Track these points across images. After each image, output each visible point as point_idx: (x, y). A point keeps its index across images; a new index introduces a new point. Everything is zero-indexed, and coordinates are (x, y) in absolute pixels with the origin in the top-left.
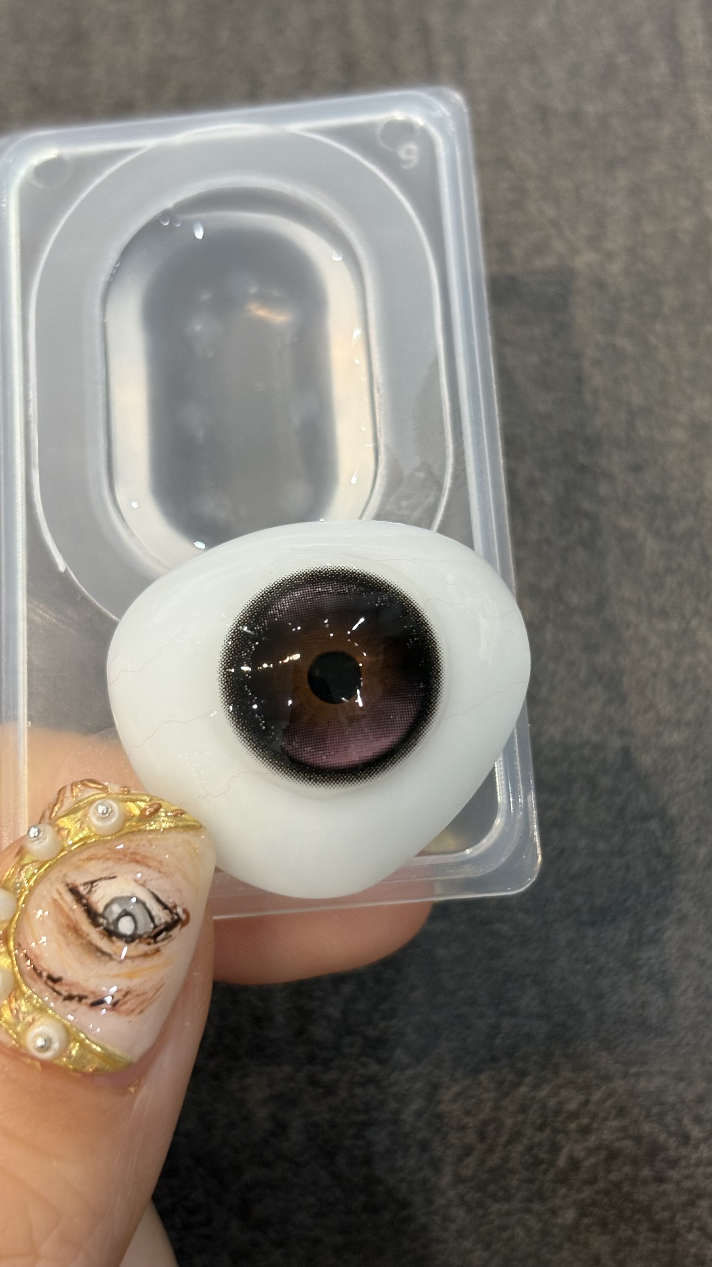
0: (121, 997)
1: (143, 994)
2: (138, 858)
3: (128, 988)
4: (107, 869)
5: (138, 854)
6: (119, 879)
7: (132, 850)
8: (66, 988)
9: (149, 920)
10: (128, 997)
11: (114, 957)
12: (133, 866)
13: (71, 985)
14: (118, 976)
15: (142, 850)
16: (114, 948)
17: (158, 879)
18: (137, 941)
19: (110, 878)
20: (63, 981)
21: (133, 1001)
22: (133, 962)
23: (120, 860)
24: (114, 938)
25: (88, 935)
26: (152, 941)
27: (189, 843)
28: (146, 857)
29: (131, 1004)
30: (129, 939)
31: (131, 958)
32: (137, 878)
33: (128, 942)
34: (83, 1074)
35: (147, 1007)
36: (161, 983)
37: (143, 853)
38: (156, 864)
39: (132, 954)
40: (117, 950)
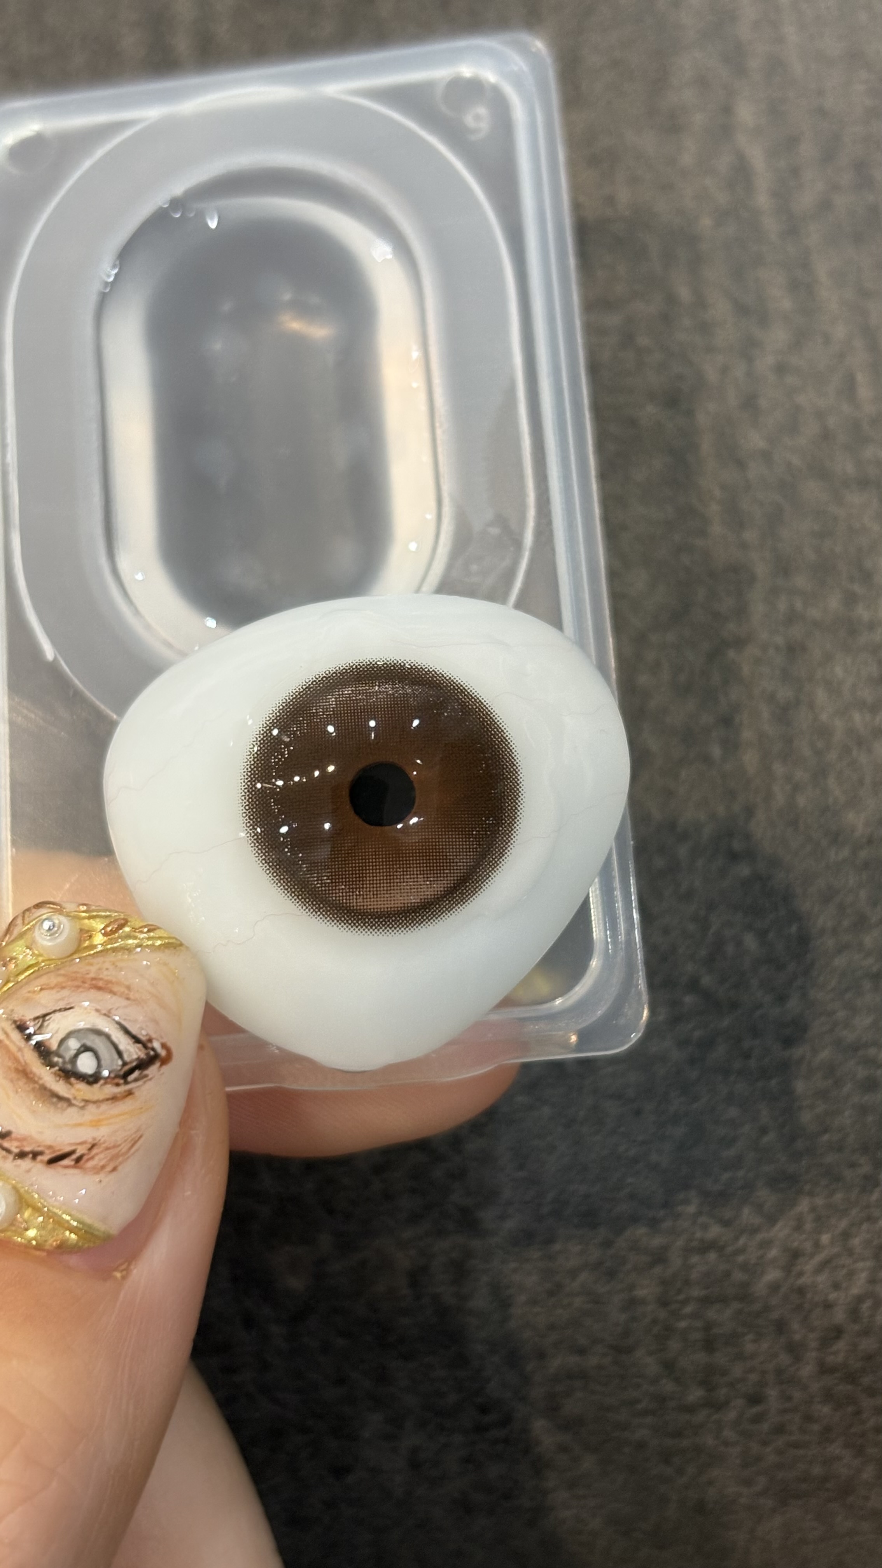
0: (85, 1151)
1: (115, 1147)
6: (76, 1009)
7: (92, 975)
9: (116, 1056)
11: (74, 1102)
12: (95, 994)
13: (23, 1140)
14: (80, 1125)
18: (101, 1082)
20: (13, 1136)
21: (102, 1156)
22: (98, 1107)
27: (165, 964)
28: (109, 982)
29: (100, 1160)
30: (91, 1079)
31: (95, 1102)
32: (99, 1007)
33: (90, 1083)
34: (50, 1253)
35: (121, 1163)
36: (139, 1134)
37: (106, 978)
38: (122, 989)
39: (95, 1098)
40: (77, 1094)
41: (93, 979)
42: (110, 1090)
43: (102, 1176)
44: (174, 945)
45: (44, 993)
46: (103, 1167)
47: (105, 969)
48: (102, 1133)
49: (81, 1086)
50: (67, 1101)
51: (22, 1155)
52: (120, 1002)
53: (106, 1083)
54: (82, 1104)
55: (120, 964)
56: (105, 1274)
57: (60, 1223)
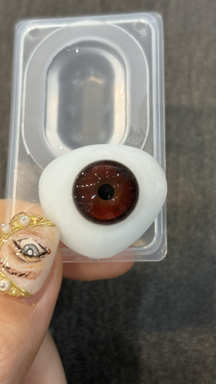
1: (35, 273)
9: (37, 251)
11: (26, 262)
14: (27, 267)
18: (33, 257)
20: (11, 269)
21: (32, 275)
25: (18, 255)
27: (51, 230)
28: (37, 233)
29: (31, 276)
30: (31, 256)
31: (31, 262)
32: (34, 239)
34: (17, 298)
35: (36, 277)
36: (41, 271)
37: (36, 232)
38: (40, 235)
39: (31, 261)
40: (27, 260)
41: (33, 232)
42: (35, 259)
43: (31, 280)
44: (53, 225)
45: (21, 234)
46: (32, 278)
47: (36, 230)
48: (33, 270)
49: (28, 258)
50: (25, 261)
51: (13, 274)
52: (39, 238)
53: (34, 258)
54: (28, 262)
55: (40, 229)
56: (30, 304)
57: (21, 291)
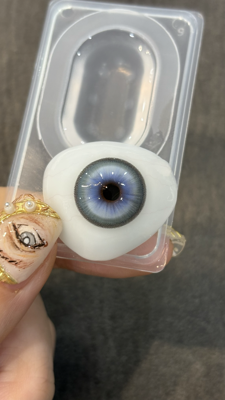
0: (19, 262)
1: (26, 263)
2: (37, 222)
3: (22, 260)
4: (26, 222)
5: (37, 221)
6: (29, 226)
7: (35, 219)
8: (3, 254)
9: (34, 241)
10: (21, 263)
11: (20, 249)
12: (34, 224)
13: (5, 254)
14: (19, 255)
15: (38, 220)
16: (21, 246)
17: (41, 230)
18: (29, 247)
19: (26, 225)
20: (3, 252)
21: (22, 264)
22: (25, 253)
23: (31, 221)
24: (22, 244)
25: (14, 240)
26: (33, 248)
30: (26, 245)
31: (25, 251)
33: (26, 246)
34: (1, 282)
36: (32, 262)
38: (41, 225)
40: (21, 247)
56: (13, 291)
